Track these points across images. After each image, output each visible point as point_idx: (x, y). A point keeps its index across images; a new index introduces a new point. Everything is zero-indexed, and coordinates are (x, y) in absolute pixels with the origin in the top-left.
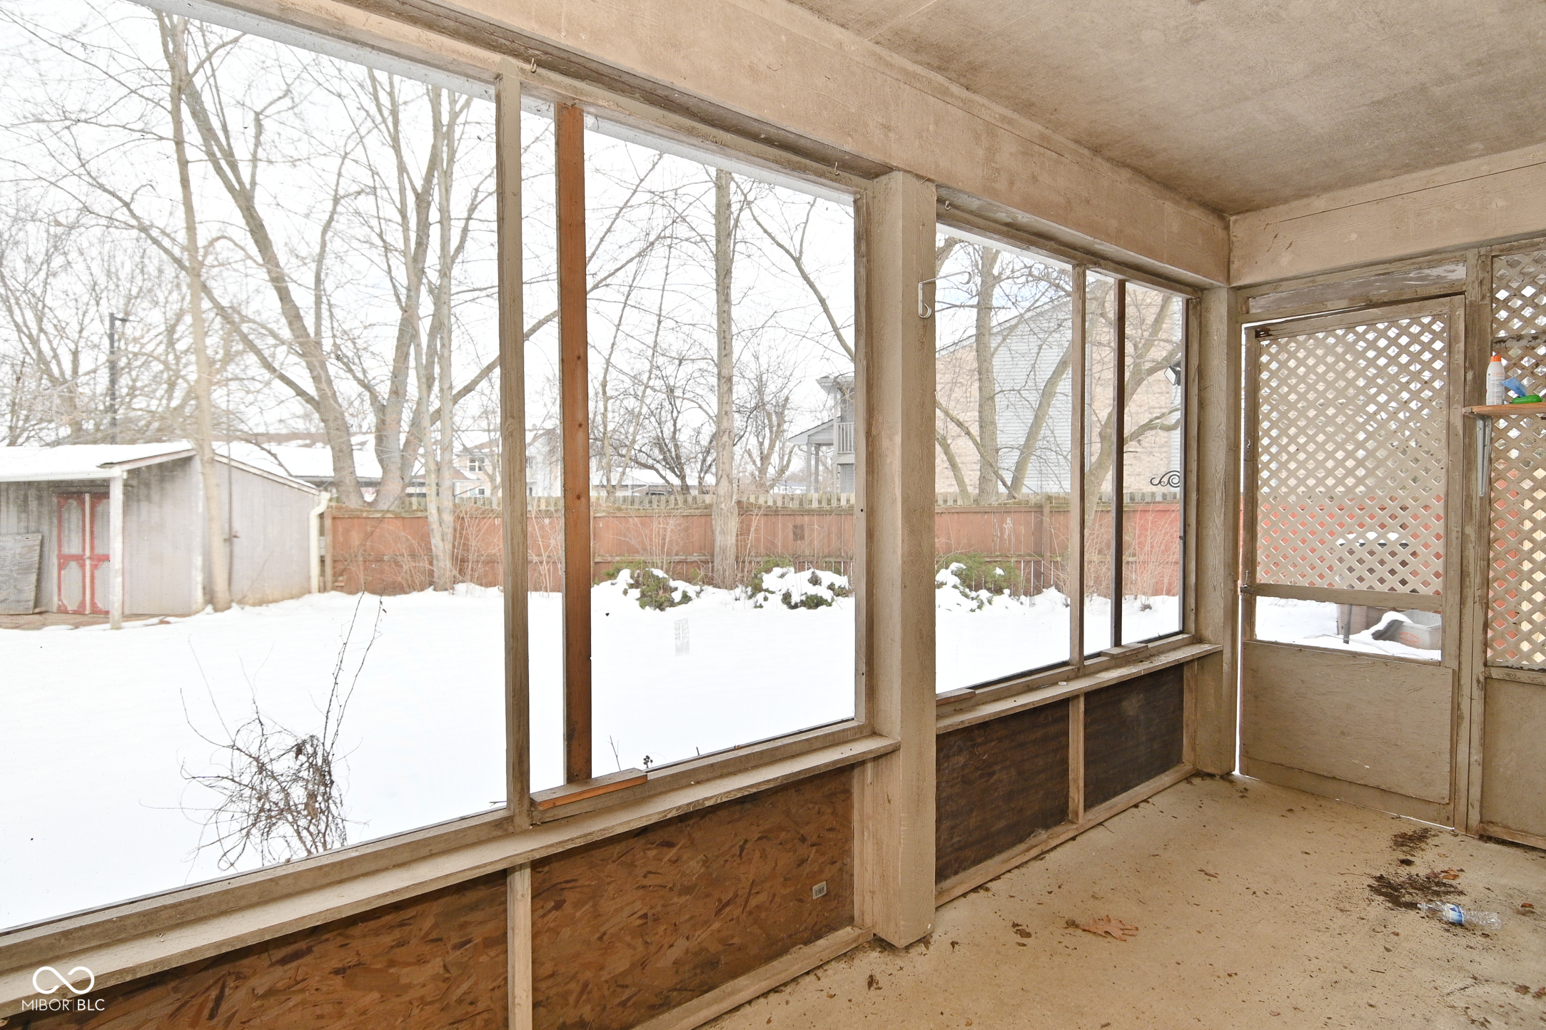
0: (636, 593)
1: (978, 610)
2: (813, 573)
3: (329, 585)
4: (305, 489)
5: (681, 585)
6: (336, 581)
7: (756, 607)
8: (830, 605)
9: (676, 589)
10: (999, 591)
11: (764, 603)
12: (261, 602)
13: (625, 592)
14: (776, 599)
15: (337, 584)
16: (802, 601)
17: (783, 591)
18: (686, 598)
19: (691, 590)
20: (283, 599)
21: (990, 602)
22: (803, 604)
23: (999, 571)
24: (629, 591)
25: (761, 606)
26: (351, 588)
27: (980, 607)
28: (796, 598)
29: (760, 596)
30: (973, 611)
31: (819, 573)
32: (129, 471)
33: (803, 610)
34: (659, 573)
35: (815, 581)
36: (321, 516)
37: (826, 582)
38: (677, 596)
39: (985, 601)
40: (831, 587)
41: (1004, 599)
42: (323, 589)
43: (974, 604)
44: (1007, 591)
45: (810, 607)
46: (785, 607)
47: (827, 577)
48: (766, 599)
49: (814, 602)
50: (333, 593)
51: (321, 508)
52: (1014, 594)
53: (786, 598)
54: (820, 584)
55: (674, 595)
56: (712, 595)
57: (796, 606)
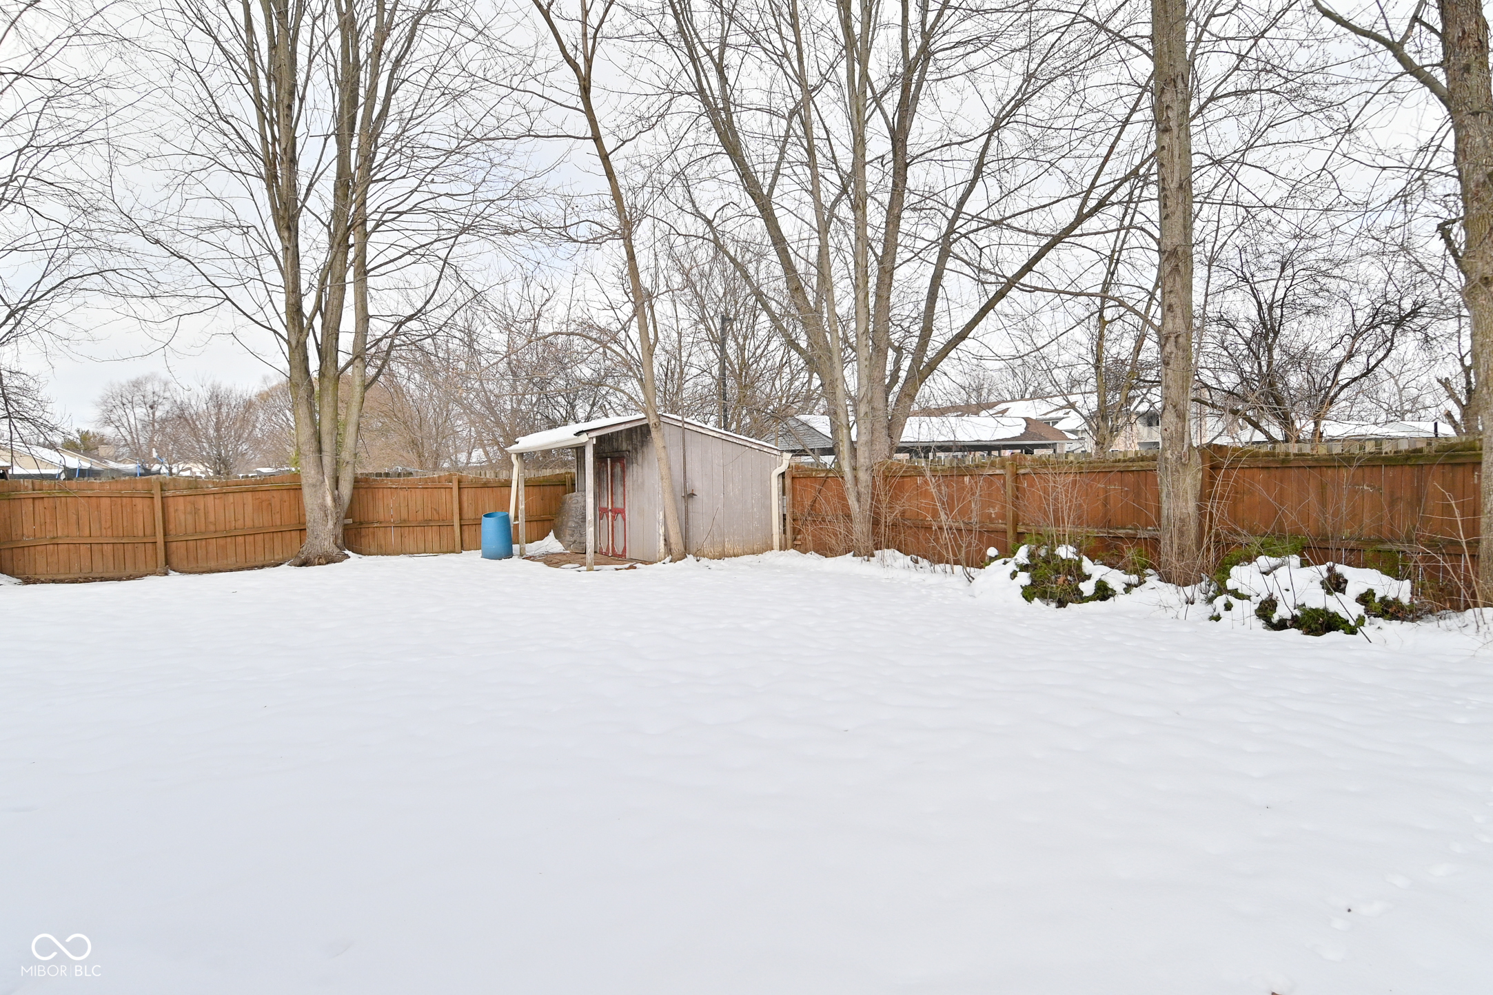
0: (1024, 579)
2: (1330, 570)
3: (789, 542)
4: (765, 450)
5: (1096, 571)
6: (795, 539)
7: (1212, 618)
8: (1353, 631)
9: (1089, 577)
11: (1223, 613)
12: (721, 556)
13: (1014, 575)
14: (1246, 609)
15: (795, 543)
16: (1294, 618)
17: (1264, 596)
18: (1103, 592)
19: (1116, 579)
20: (744, 554)
22: (1296, 622)
24: (1019, 574)
25: (1218, 618)
26: (803, 549)
28: (1282, 612)
29: (1220, 601)
31: (1340, 568)
32: (598, 438)
33: (1293, 634)
34: (1065, 552)
35: (1335, 584)
36: (783, 474)
37: (1354, 589)
38: (1087, 588)
40: (1365, 599)
42: (783, 547)
45: (1311, 631)
46: (1261, 623)
47: (1361, 579)
48: (1228, 607)
49: (1317, 622)
50: (792, 551)
51: (783, 468)
53: (1266, 609)
54: (1343, 591)
55: (1082, 586)
56: (1156, 592)
57: (1282, 625)
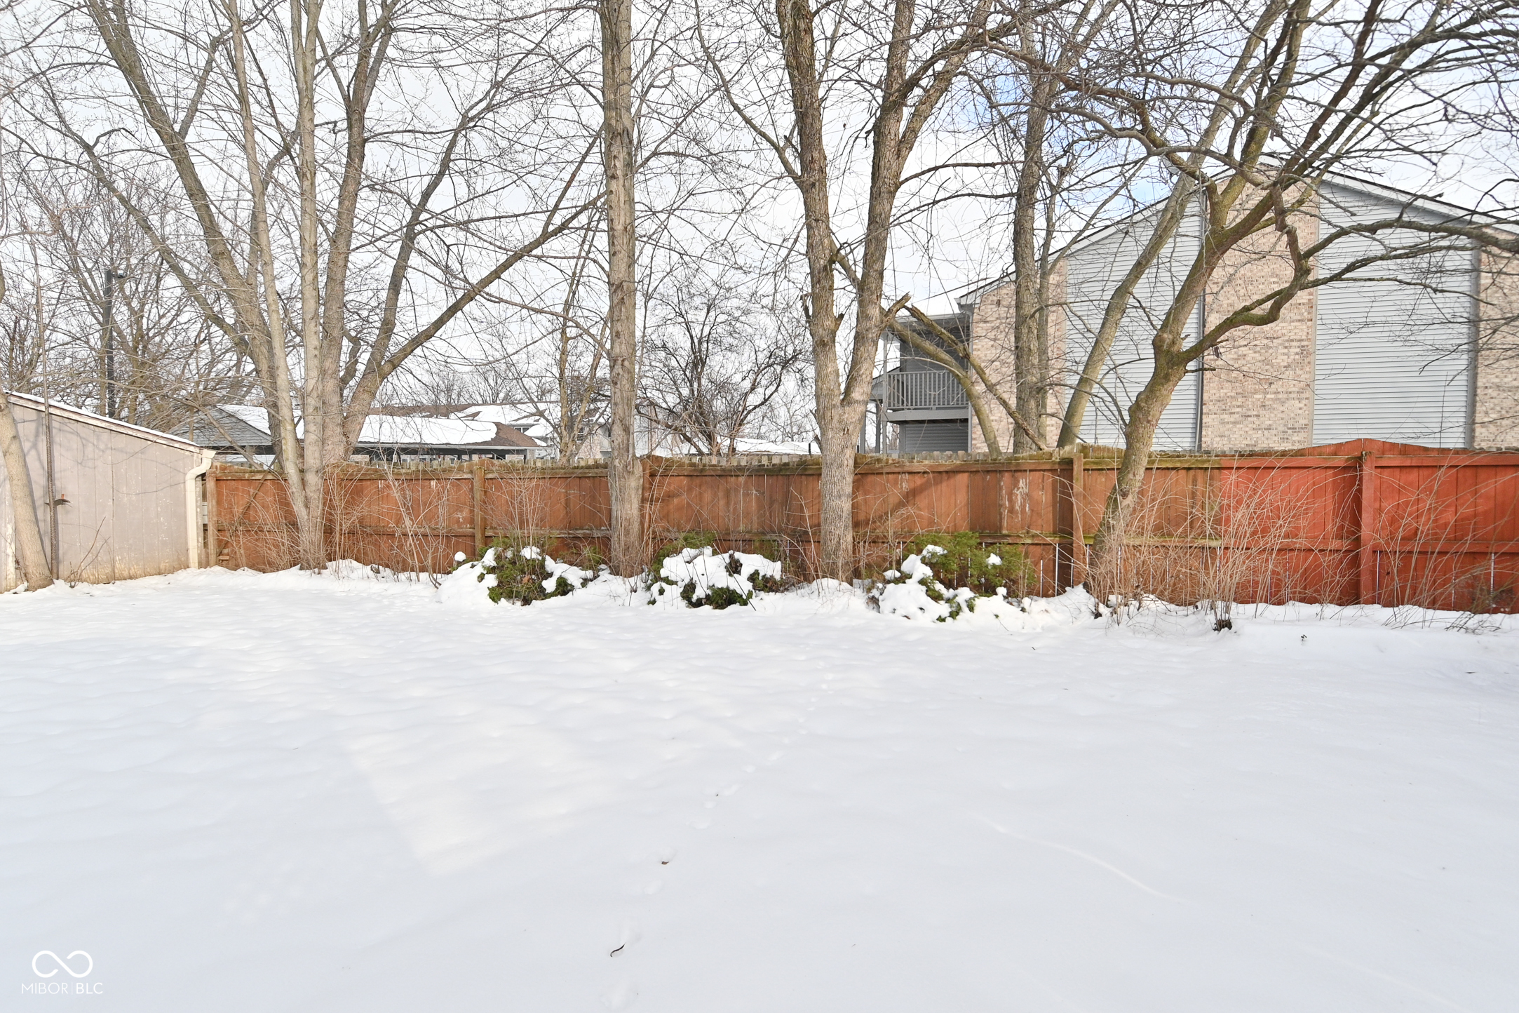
0: (491, 581)
1: (949, 620)
2: (731, 557)
3: (213, 558)
4: (175, 445)
5: (557, 568)
6: (220, 554)
7: (649, 602)
8: (745, 603)
9: (551, 575)
10: (989, 590)
11: (658, 597)
12: (110, 579)
13: (481, 578)
14: (674, 592)
15: (221, 558)
16: (707, 597)
17: (687, 581)
18: (564, 588)
19: (574, 575)
20: (146, 575)
21: (971, 608)
22: (709, 600)
23: (994, 560)
24: (486, 576)
25: (654, 602)
26: (233, 565)
27: (954, 615)
28: (700, 593)
29: (656, 588)
30: (941, 619)
31: (738, 555)
33: (707, 609)
34: (530, 552)
35: (734, 568)
36: (203, 475)
37: (746, 571)
38: (549, 585)
39: (964, 606)
40: (753, 577)
41: (996, 603)
42: (204, 564)
43: (943, 609)
44: (1002, 591)
45: (718, 606)
46: (684, 602)
47: (752, 562)
48: (661, 592)
49: (722, 599)
50: (217, 568)
51: (203, 468)
52: (1013, 595)
53: (688, 592)
54: (739, 573)
55: (545, 583)
56: (609, 585)
57: (699, 604)
